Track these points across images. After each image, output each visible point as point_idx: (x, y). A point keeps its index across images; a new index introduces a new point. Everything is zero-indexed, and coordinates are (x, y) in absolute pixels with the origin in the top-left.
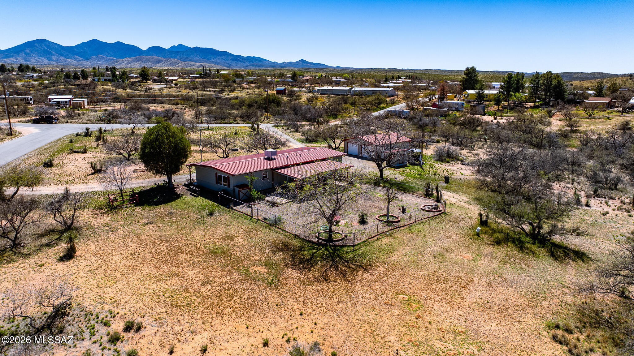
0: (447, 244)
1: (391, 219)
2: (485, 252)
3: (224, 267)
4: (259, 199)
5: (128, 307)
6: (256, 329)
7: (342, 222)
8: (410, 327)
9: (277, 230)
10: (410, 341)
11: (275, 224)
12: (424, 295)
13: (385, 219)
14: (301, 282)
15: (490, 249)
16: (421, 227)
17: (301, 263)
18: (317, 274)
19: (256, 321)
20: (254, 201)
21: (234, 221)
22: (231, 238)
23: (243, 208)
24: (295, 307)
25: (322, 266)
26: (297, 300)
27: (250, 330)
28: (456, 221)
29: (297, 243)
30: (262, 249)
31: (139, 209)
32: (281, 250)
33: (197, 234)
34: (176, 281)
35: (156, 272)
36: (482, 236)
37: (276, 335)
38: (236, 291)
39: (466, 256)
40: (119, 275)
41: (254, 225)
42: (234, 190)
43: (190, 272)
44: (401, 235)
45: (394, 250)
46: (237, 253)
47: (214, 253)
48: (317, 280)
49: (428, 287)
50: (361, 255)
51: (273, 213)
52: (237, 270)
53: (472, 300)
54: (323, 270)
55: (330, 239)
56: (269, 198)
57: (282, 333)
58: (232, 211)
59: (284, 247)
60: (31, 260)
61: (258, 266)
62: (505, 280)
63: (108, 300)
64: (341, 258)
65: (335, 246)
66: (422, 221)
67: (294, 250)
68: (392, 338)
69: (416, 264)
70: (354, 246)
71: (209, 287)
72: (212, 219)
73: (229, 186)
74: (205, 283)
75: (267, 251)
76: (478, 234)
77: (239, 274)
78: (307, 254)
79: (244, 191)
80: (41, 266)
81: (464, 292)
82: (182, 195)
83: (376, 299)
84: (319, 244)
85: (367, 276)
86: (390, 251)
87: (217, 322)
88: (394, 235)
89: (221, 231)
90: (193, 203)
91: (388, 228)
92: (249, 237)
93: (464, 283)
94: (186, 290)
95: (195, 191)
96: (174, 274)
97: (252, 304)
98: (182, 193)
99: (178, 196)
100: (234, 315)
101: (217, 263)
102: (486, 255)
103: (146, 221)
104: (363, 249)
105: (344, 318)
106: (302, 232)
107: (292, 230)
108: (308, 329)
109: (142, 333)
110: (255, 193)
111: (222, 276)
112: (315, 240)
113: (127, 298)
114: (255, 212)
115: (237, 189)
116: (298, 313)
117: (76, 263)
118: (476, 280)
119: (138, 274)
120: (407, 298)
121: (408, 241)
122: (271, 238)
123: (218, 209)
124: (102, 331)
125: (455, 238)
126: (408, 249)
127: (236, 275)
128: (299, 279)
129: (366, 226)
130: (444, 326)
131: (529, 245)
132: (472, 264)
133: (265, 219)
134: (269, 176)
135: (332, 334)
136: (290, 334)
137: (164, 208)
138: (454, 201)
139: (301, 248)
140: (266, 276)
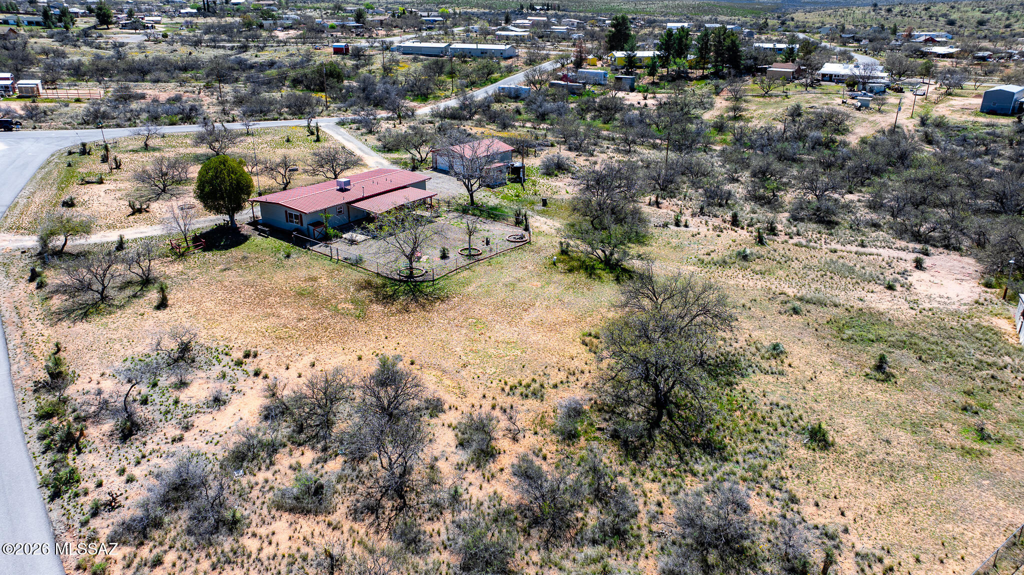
0: (522, 274)
1: (473, 252)
2: (555, 279)
3: (314, 305)
4: (336, 236)
5: (239, 342)
6: (351, 350)
7: (424, 258)
8: (473, 341)
9: (359, 269)
10: (471, 350)
11: (357, 263)
12: (490, 318)
13: (467, 252)
14: (386, 315)
15: (561, 277)
16: (501, 259)
17: (384, 298)
18: (399, 307)
19: (350, 345)
20: (331, 240)
21: (314, 263)
22: (314, 279)
23: (319, 248)
24: (381, 333)
25: (403, 300)
26: (382, 328)
27: (346, 351)
28: (538, 251)
29: (379, 281)
30: (346, 289)
31: (209, 255)
32: (365, 288)
33: (280, 277)
34: (272, 320)
35: (251, 313)
36: (559, 265)
37: (367, 353)
38: (329, 324)
39: (536, 283)
40: (219, 318)
41: (335, 266)
42: (308, 229)
43: (284, 312)
44: (479, 269)
45: (470, 282)
46: (323, 293)
47: (301, 294)
48: (399, 312)
49: (495, 312)
50: (439, 289)
51: (353, 252)
52: (327, 308)
53: (529, 320)
54: (404, 303)
55: (411, 276)
56: (347, 236)
57: (372, 351)
58: (309, 252)
59: (368, 285)
60: (129, 311)
61: (345, 303)
62: (564, 303)
63: (219, 338)
64: (421, 292)
65: (416, 282)
66: (503, 253)
67: (377, 288)
68: (458, 349)
69: (488, 294)
70: (433, 281)
71: (305, 323)
72: (290, 262)
73: (302, 224)
74: (300, 320)
75: (352, 290)
76: (554, 264)
77: (329, 311)
78: (389, 291)
79: (319, 229)
80: (143, 315)
81: (524, 313)
82: (250, 236)
83: (449, 323)
84: (400, 281)
85: (444, 306)
86: (467, 283)
87: (318, 347)
88: (473, 268)
89: (303, 273)
90: (265, 245)
91: (469, 262)
92: (332, 277)
93: (526, 307)
94: (285, 326)
95: (264, 232)
96: (270, 314)
97: (345, 333)
98: (249, 233)
99: (246, 238)
100: (331, 342)
101: (306, 302)
102: (555, 283)
103: (222, 267)
104: (442, 283)
105: (421, 339)
106: (384, 271)
107: (373, 269)
108: (392, 347)
109: (259, 358)
110: (331, 231)
111: (314, 313)
112: (397, 277)
113: (236, 336)
114: (334, 252)
115: (311, 228)
116: (384, 337)
117: (174, 310)
118: (537, 304)
119: (236, 317)
120: (475, 321)
121: (485, 273)
122: (354, 277)
123: (295, 250)
124: (226, 359)
125: (530, 268)
126: (483, 281)
127: (326, 312)
128: (383, 312)
129: (447, 261)
130: (500, 339)
131: (598, 272)
132: (538, 291)
133: (346, 259)
134: (345, 210)
135: (411, 349)
136: (378, 352)
137: (236, 252)
138: (545, 228)
139: (384, 286)
140: (353, 311)
